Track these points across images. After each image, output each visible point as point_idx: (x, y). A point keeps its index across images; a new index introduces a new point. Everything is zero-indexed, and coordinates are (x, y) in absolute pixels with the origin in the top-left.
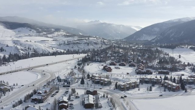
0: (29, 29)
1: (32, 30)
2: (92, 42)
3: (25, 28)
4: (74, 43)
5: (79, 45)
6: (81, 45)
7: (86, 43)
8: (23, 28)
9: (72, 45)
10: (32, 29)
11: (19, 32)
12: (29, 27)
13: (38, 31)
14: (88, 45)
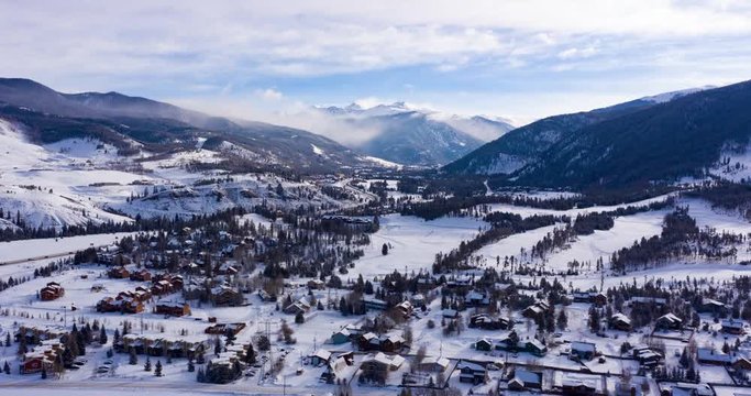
0: (97, 142)
1: (105, 145)
2: (236, 189)
3: (86, 139)
4: (174, 194)
5: (189, 200)
6: (197, 199)
7: (213, 194)
8: (77, 140)
9: (165, 200)
10: (106, 142)
11: (62, 151)
12: (97, 137)
13: (123, 149)
14: (218, 200)
